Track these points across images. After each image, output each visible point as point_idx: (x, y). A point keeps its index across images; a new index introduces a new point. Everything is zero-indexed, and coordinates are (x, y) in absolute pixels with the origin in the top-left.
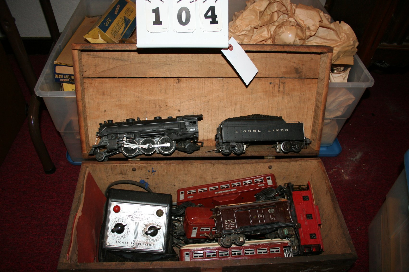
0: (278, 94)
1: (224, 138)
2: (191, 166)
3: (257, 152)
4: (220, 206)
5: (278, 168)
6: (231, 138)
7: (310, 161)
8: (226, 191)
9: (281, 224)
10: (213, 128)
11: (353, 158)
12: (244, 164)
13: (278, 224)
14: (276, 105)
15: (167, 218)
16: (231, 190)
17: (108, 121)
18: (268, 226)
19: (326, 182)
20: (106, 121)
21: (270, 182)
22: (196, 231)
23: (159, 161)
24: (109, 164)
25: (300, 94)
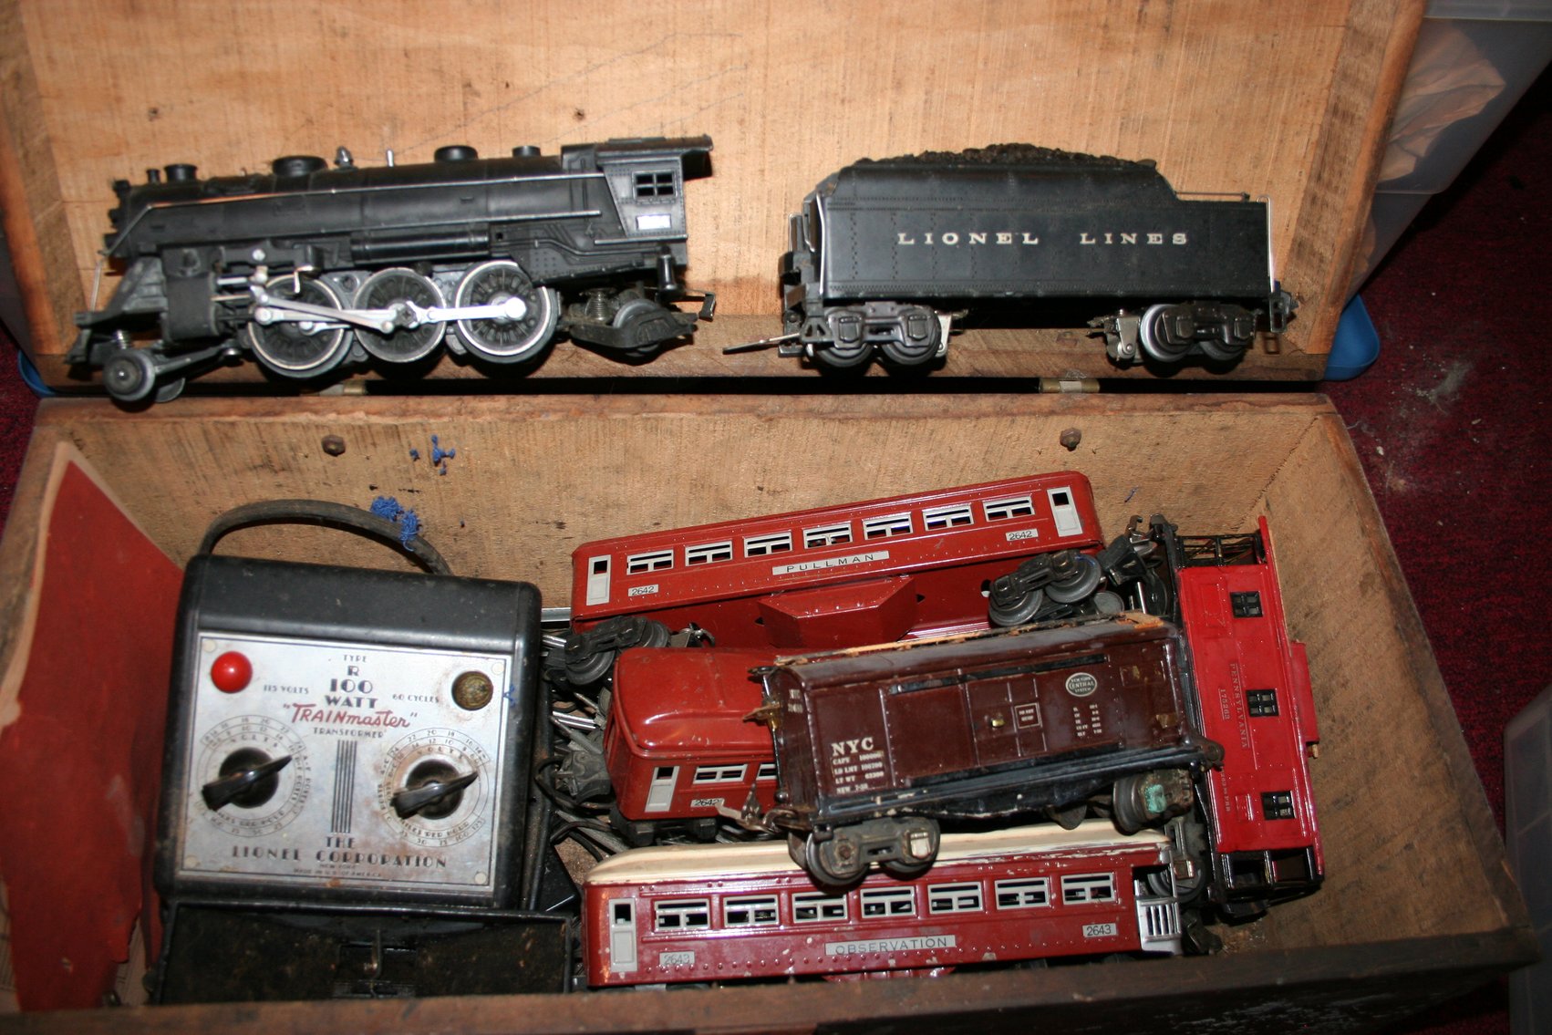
0: (1137, 32)
1: (830, 276)
2: (645, 428)
3: (1007, 352)
4: (803, 659)
5: (1108, 441)
6: (870, 276)
7: (1282, 408)
8: (834, 562)
9: (1131, 755)
10: (768, 216)
11: (1426, 387)
12: (931, 417)
13: (1113, 758)
14: (1119, 97)
15: (512, 715)
16: (862, 558)
17: (171, 170)
18: (1064, 770)
19: (1363, 530)
20: (157, 172)
21: (1067, 521)
22: (671, 782)
23: (467, 398)
24: (191, 416)
25: (1257, 38)
